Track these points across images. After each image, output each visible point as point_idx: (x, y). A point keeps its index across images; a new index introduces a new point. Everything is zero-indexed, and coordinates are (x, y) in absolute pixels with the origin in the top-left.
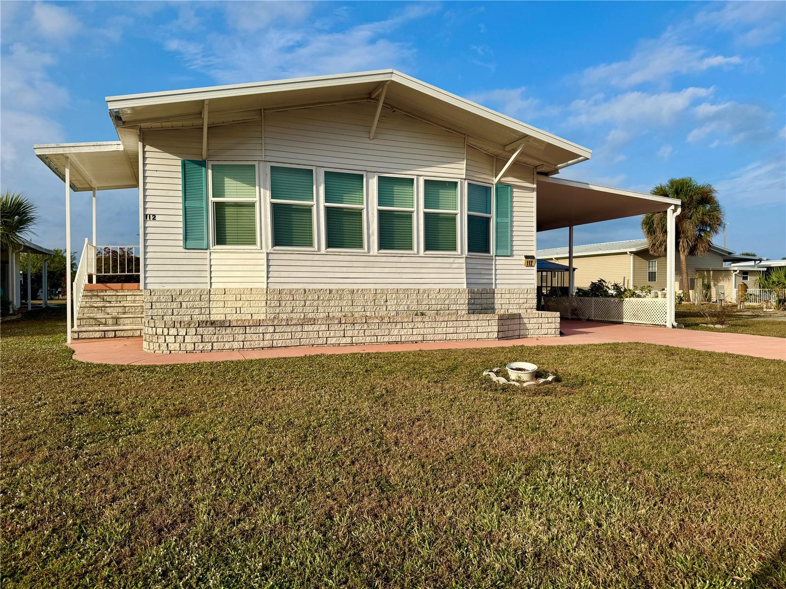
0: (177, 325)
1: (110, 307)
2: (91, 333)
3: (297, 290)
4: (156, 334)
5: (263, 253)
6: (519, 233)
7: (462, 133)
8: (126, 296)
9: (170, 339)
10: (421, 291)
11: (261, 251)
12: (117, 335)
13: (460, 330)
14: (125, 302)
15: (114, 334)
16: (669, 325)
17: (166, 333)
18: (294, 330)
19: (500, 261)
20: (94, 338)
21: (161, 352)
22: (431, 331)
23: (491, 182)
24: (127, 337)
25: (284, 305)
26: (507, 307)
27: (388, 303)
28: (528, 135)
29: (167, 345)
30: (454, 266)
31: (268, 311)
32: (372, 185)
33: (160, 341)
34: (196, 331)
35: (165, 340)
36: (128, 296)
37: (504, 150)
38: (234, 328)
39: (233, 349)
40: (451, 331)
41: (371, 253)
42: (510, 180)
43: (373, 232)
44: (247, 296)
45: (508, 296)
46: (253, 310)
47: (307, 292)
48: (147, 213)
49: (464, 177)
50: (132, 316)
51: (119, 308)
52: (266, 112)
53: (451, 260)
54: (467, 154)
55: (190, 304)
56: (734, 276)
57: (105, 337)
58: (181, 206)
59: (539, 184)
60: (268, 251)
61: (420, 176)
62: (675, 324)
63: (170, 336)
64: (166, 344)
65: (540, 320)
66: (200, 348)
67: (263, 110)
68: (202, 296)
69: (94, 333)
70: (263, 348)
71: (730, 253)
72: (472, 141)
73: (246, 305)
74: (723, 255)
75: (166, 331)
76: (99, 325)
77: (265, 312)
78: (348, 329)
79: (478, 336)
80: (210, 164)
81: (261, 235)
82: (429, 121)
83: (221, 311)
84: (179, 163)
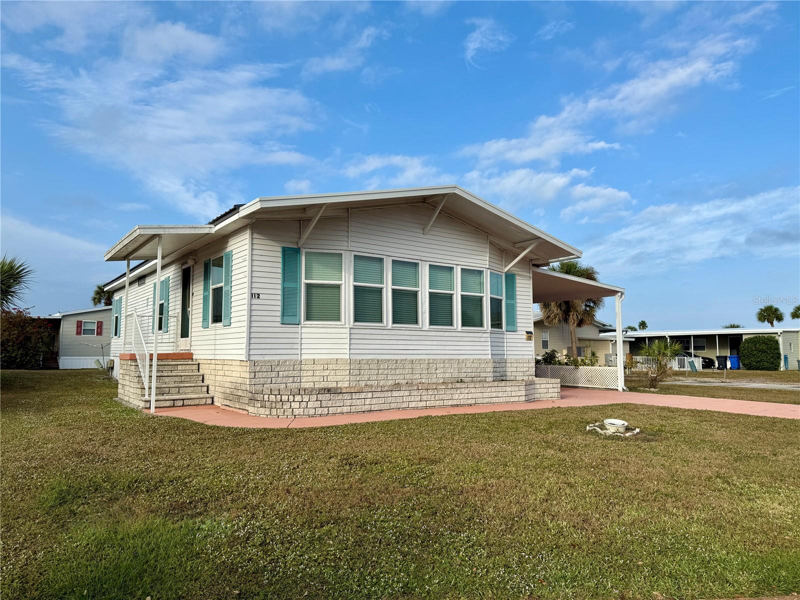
0: (302, 392)
1: (168, 376)
2: (162, 402)
3: (373, 360)
4: (281, 401)
5: (347, 328)
6: (521, 313)
7: (485, 232)
8: (177, 365)
9: (295, 405)
10: (461, 361)
11: (345, 326)
12: (185, 404)
13: (500, 394)
14: (176, 371)
15: (182, 403)
16: (620, 389)
17: (292, 400)
18: (386, 396)
19: (509, 335)
20: (164, 407)
21: (286, 416)
22: (480, 395)
23: (502, 271)
24: (195, 405)
25: (363, 374)
26: (515, 374)
27: (438, 371)
28: (540, 238)
29: (293, 410)
30: (482, 339)
31: (351, 379)
32: (424, 273)
33: (285, 407)
34: (317, 398)
35: (291, 406)
36: (179, 366)
37: (514, 247)
38: (344, 394)
39: (343, 413)
40: (494, 396)
41: (424, 329)
42: (516, 271)
43: (425, 310)
44: (334, 365)
45: (515, 365)
46: (338, 378)
47: (379, 362)
48: (253, 292)
49: (487, 266)
50: (193, 385)
51: (176, 377)
52: (352, 210)
53: (480, 335)
54: (489, 249)
55: (286, 373)
56: (611, 345)
57: (174, 406)
58: (280, 287)
59: (535, 274)
60: (351, 327)
61: (458, 265)
62: (625, 388)
63: (296, 403)
64: (291, 410)
65: (548, 386)
66: (320, 412)
67: (349, 209)
68: (295, 366)
69: (165, 402)
70: (364, 412)
71: (604, 325)
72: (492, 238)
73: (332, 374)
74: (598, 327)
75: (291, 398)
76: (163, 394)
77: (349, 379)
78: (423, 394)
79: (512, 399)
80: (303, 251)
81: (345, 313)
82: (464, 221)
83: (311, 379)
84: (280, 249)
